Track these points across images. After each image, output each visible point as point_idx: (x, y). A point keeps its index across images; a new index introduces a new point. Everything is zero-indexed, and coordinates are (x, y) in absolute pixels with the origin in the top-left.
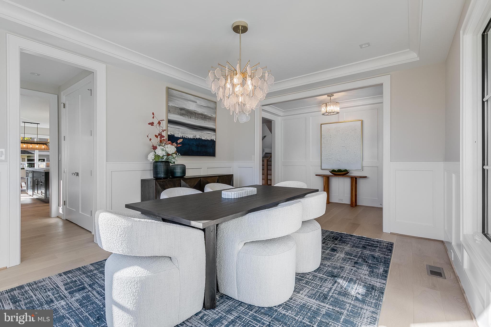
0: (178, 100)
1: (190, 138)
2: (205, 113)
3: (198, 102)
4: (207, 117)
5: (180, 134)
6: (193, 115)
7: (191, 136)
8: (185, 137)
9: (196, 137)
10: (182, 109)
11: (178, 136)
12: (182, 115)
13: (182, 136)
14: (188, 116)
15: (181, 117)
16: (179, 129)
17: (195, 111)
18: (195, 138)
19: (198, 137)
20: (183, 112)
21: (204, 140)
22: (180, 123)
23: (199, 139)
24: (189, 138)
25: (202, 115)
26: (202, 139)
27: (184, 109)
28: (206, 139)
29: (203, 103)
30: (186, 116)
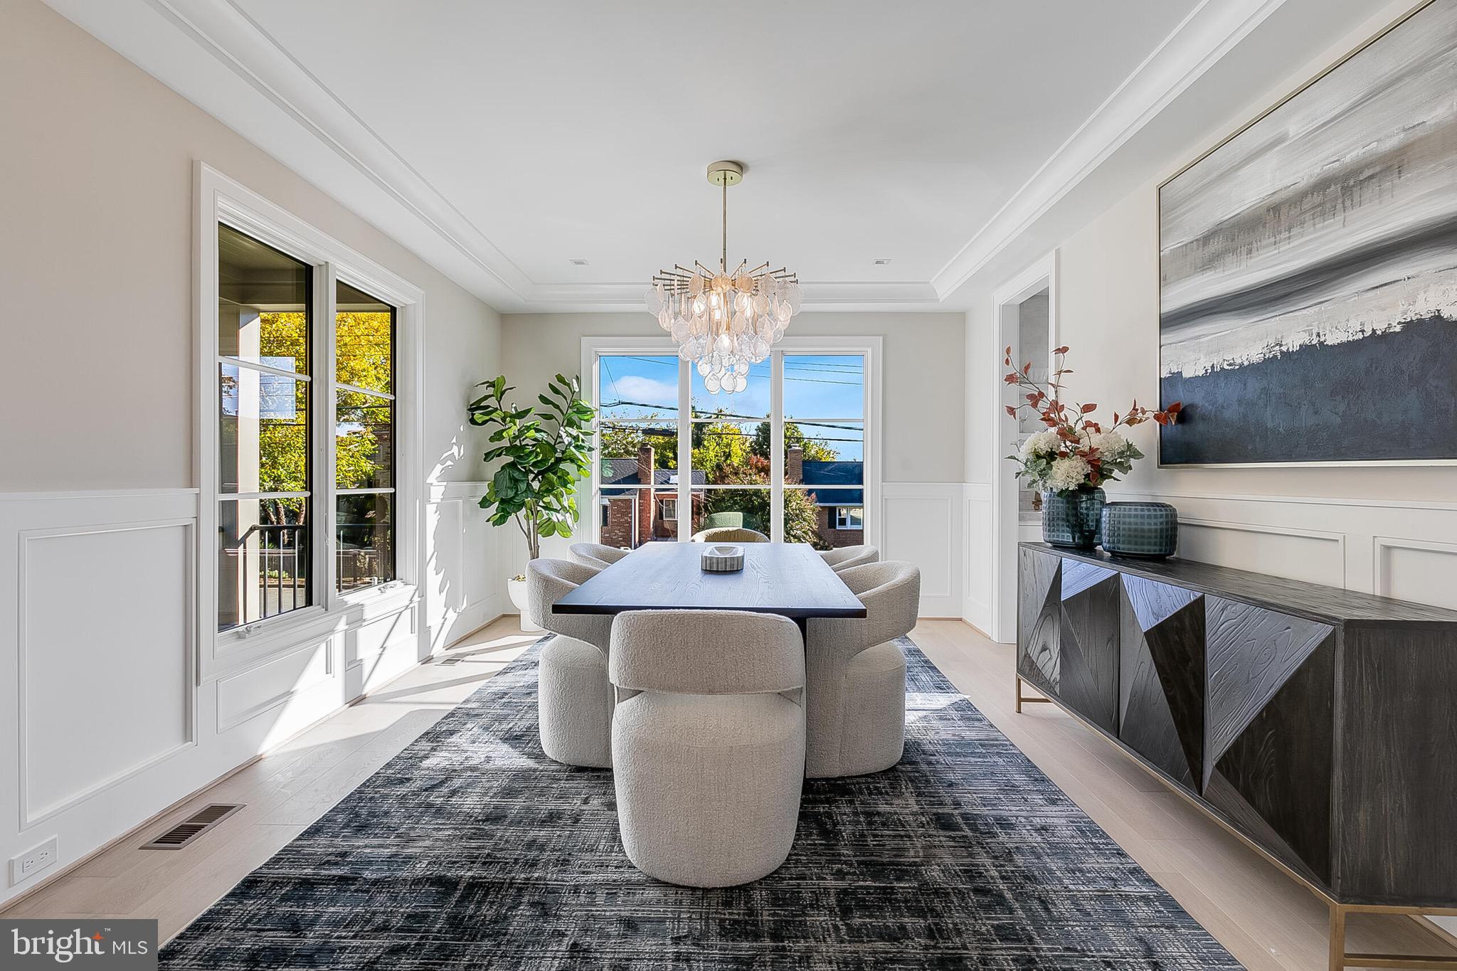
0: (1192, 208)
1: (1246, 363)
2: (1348, 159)
3: (1294, 124)
4: (1367, 173)
5: (1203, 359)
6: (1264, 226)
7: (1252, 353)
8: (1222, 369)
9: (1284, 348)
10: (1206, 239)
11: (1197, 374)
12: (1210, 263)
13: (1209, 366)
14: (1234, 251)
15: (1209, 276)
16: (1198, 337)
17: (1275, 196)
18: (1275, 356)
19: (1293, 342)
20: (1215, 246)
21: (1341, 345)
22: (1202, 308)
23: (1305, 349)
24: (1241, 365)
25: (1322, 185)
26: (1321, 343)
27: (1216, 232)
28: (1360, 336)
29: (1329, 101)
30: (1229, 258)
